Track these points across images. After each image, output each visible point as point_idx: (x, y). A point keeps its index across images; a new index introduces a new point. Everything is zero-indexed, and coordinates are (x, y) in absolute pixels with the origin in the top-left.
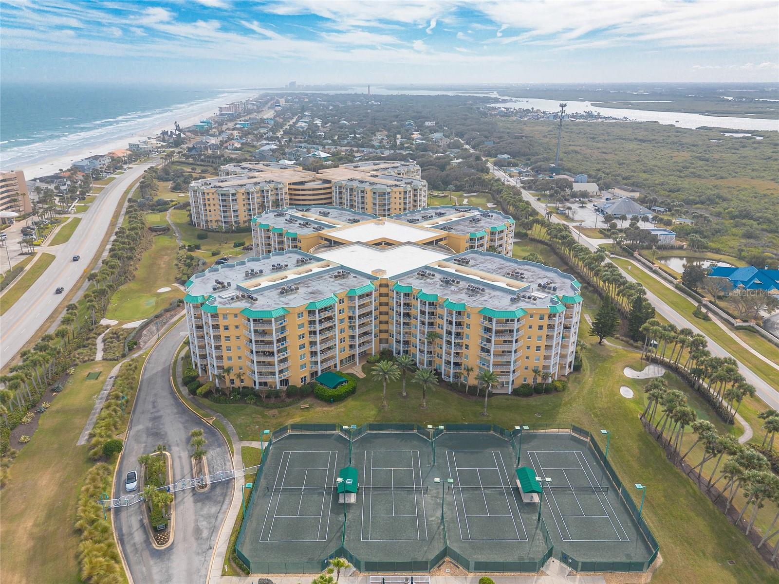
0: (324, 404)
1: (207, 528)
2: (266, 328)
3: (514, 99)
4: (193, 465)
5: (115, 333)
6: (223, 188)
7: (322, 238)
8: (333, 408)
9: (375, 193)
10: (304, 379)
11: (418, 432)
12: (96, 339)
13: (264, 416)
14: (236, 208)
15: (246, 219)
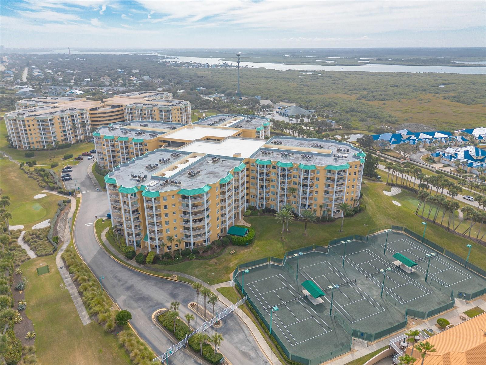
0: (243, 248)
1: (249, 350)
2: (195, 202)
3: (173, 57)
4: (195, 312)
5: (33, 234)
6: (39, 116)
7: (160, 141)
8: (251, 249)
9: (161, 111)
10: (218, 235)
11: (315, 250)
12: (17, 242)
13: (210, 265)
14: (54, 130)
15: (63, 138)
